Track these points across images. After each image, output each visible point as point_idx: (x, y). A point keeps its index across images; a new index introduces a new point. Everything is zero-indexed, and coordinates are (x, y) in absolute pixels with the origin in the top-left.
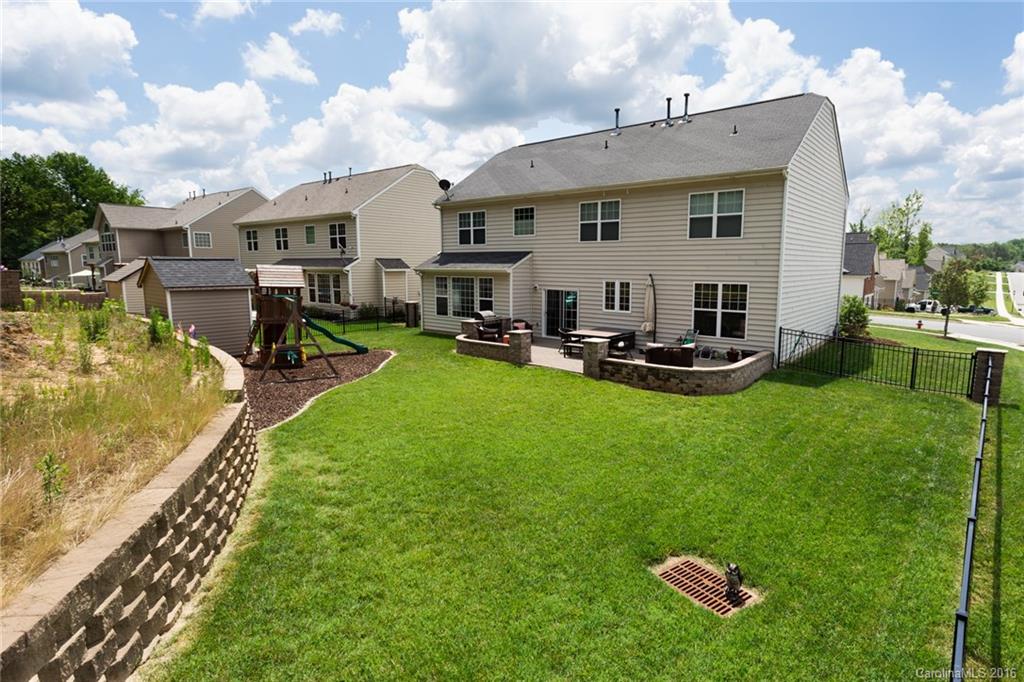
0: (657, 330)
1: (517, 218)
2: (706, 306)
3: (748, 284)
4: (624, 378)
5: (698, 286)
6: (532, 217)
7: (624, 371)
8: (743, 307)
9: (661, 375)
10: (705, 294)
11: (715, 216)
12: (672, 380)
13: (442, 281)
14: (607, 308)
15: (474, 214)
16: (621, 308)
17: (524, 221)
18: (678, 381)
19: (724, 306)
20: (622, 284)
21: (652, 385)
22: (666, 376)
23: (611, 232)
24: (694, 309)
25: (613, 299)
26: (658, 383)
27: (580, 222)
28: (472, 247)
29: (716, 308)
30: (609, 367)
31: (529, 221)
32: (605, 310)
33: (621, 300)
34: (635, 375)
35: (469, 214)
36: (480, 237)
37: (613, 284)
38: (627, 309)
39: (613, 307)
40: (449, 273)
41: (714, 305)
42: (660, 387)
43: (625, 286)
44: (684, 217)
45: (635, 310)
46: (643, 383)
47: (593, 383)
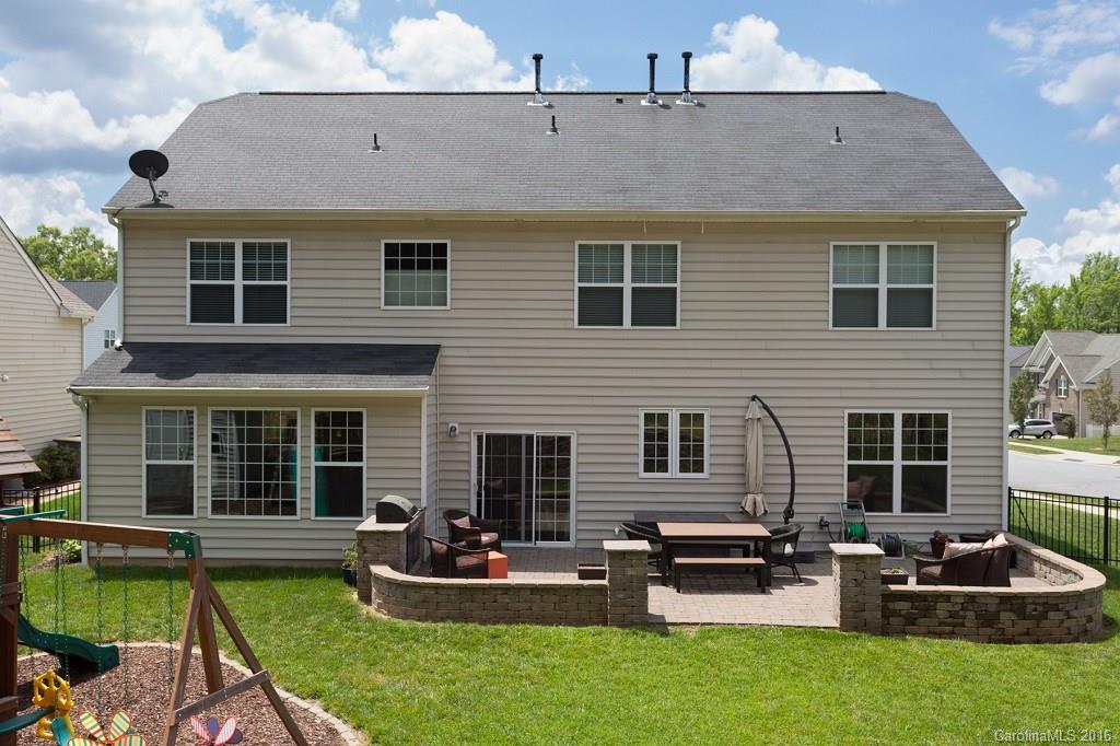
0: (796, 508)
1: (390, 265)
2: (870, 455)
3: (949, 412)
4: (941, 624)
5: (854, 420)
6: (442, 265)
7: (942, 610)
8: (942, 455)
9: (1029, 609)
10: (867, 432)
11: (883, 287)
12: (1051, 614)
13: (169, 419)
14: (649, 467)
15: (246, 246)
16: (684, 467)
17: (416, 274)
18: (1061, 615)
19: (907, 455)
20: (685, 418)
21: (1010, 631)
22: (1040, 608)
23: (657, 308)
24: (847, 462)
25: (664, 451)
26: (1022, 625)
27: (578, 285)
28: (238, 330)
29: (891, 458)
30: (904, 606)
31: (432, 274)
32: (643, 475)
33: (684, 451)
34: (971, 614)
35: (231, 247)
36: (267, 305)
37: (664, 418)
38: (699, 467)
39: (663, 467)
40: (202, 401)
41: (888, 454)
42: (1028, 634)
43: (692, 421)
44: (823, 287)
45: (715, 470)
46: (988, 631)
47: (871, 645)
